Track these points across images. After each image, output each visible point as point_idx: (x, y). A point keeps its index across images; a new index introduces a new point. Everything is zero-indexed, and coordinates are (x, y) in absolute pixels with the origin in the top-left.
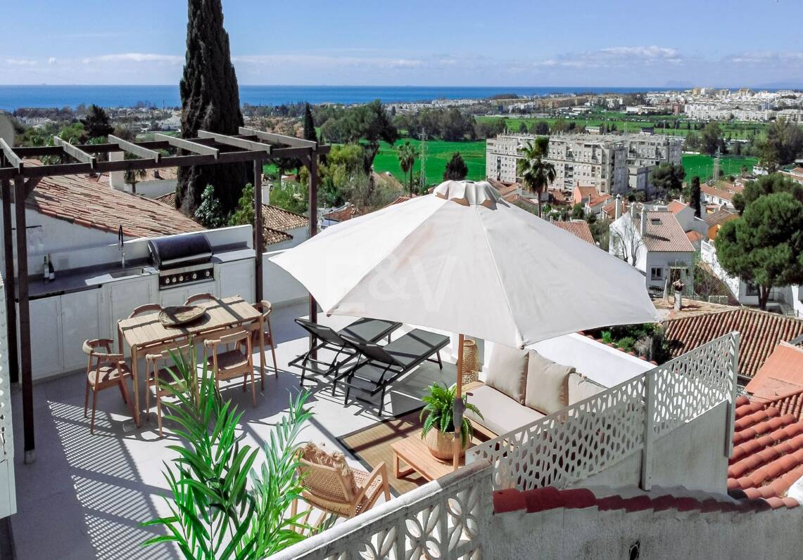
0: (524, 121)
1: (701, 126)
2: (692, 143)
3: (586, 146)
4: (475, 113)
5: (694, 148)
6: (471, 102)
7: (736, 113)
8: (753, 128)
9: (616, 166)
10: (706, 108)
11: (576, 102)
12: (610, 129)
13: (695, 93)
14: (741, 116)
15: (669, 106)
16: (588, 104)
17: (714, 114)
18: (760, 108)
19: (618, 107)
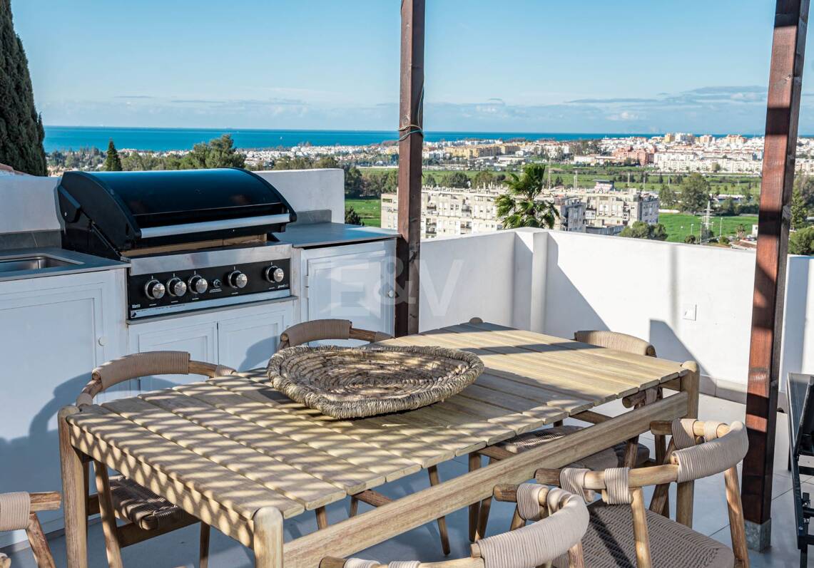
0: (431, 173)
1: (679, 179)
2: (669, 198)
4: (357, 163)
5: (671, 206)
6: (350, 149)
7: (723, 163)
8: (747, 181)
9: (570, 226)
10: (683, 157)
11: (503, 151)
12: (554, 183)
13: (667, 138)
14: (730, 168)
15: (633, 156)
16: (521, 153)
17: (694, 165)
18: (755, 158)
19: (563, 157)
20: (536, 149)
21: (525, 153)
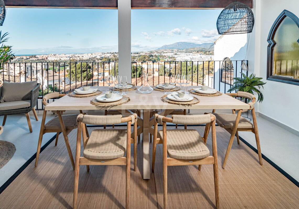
1: (53, 61)
3: (17, 66)
7: (61, 58)
8: (66, 61)
9: (29, 71)
10: (54, 58)
13: (50, 55)
14: (63, 59)
15: (43, 58)
16: (17, 58)
17: (56, 59)
18: (67, 57)
19: (28, 59)
20: (21, 58)
21: (18, 58)
